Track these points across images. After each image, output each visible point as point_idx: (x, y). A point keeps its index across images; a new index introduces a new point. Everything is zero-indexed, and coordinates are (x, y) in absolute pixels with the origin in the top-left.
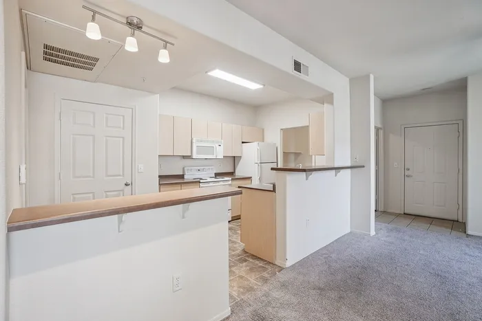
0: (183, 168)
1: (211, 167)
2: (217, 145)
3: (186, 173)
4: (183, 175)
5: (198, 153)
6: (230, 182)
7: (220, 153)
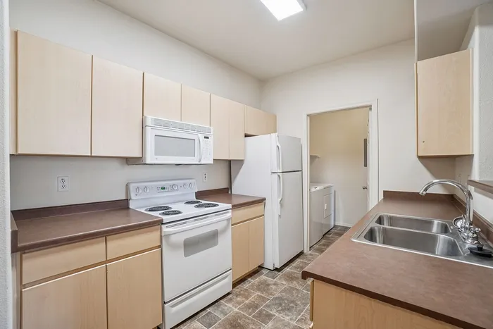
0: (127, 186)
1: (188, 181)
2: (201, 137)
3: (133, 196)
4: (127, 201)
5: (158, 152)
6: (229, 215)
7: (207, 153)
